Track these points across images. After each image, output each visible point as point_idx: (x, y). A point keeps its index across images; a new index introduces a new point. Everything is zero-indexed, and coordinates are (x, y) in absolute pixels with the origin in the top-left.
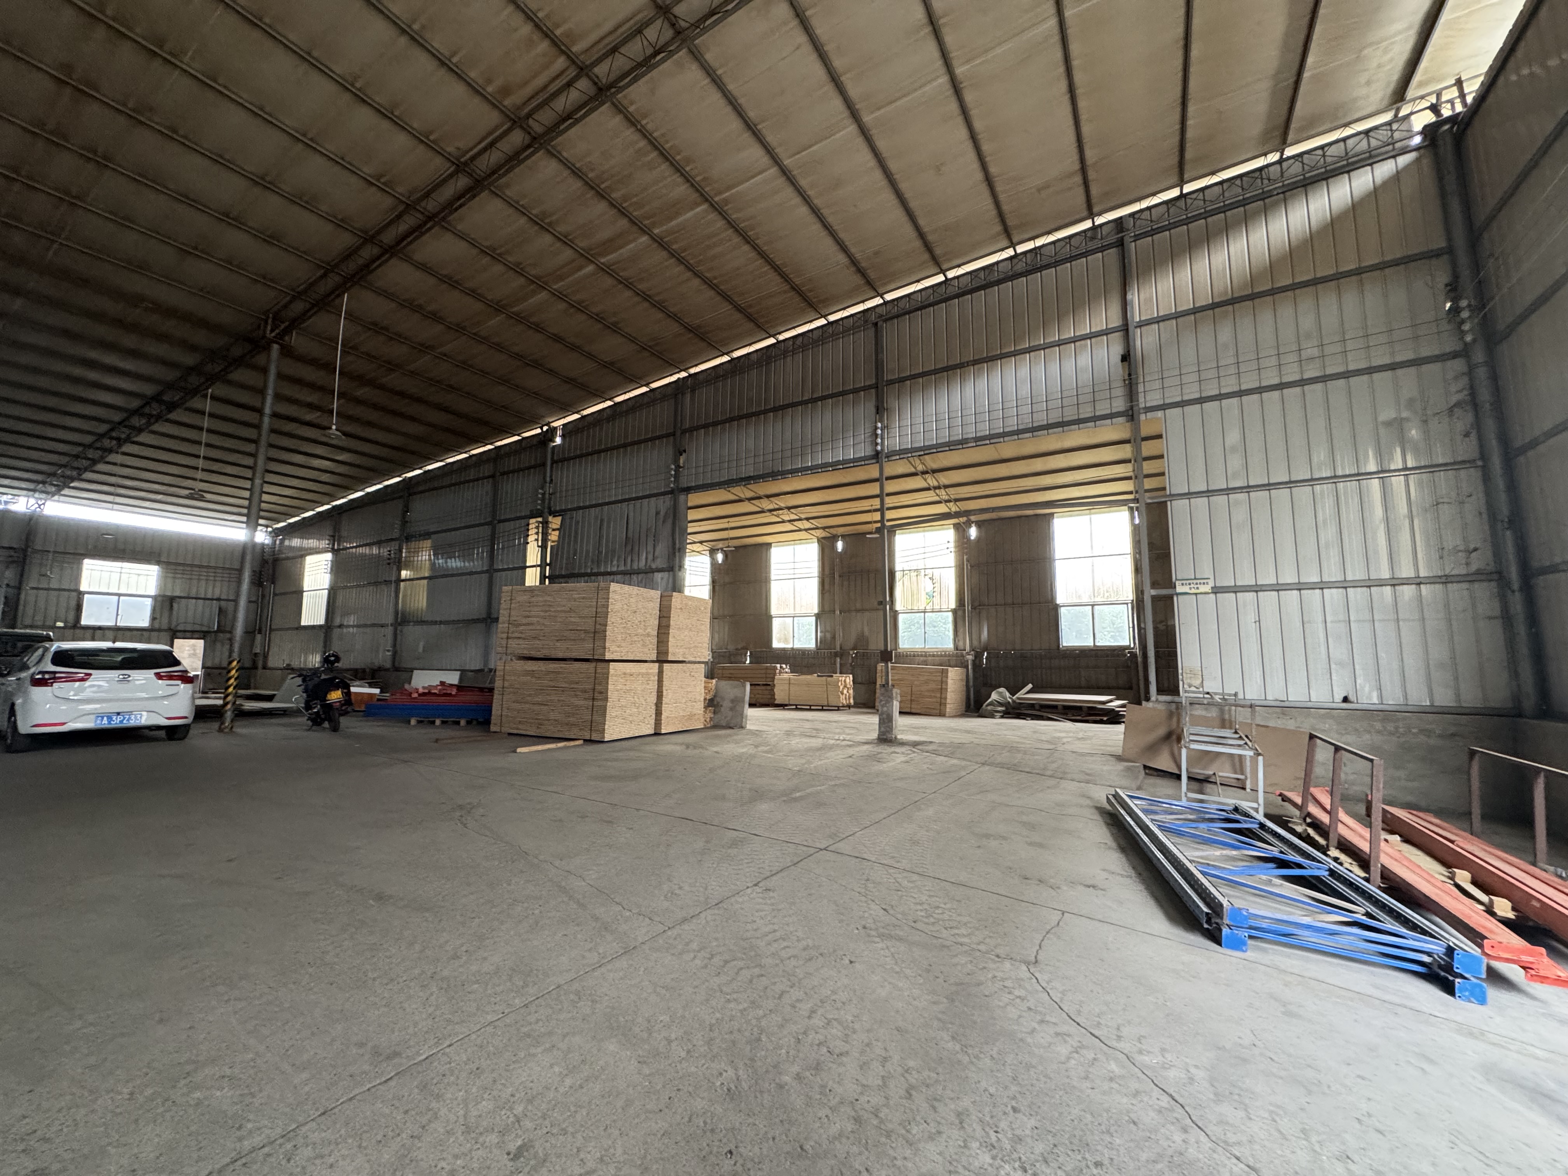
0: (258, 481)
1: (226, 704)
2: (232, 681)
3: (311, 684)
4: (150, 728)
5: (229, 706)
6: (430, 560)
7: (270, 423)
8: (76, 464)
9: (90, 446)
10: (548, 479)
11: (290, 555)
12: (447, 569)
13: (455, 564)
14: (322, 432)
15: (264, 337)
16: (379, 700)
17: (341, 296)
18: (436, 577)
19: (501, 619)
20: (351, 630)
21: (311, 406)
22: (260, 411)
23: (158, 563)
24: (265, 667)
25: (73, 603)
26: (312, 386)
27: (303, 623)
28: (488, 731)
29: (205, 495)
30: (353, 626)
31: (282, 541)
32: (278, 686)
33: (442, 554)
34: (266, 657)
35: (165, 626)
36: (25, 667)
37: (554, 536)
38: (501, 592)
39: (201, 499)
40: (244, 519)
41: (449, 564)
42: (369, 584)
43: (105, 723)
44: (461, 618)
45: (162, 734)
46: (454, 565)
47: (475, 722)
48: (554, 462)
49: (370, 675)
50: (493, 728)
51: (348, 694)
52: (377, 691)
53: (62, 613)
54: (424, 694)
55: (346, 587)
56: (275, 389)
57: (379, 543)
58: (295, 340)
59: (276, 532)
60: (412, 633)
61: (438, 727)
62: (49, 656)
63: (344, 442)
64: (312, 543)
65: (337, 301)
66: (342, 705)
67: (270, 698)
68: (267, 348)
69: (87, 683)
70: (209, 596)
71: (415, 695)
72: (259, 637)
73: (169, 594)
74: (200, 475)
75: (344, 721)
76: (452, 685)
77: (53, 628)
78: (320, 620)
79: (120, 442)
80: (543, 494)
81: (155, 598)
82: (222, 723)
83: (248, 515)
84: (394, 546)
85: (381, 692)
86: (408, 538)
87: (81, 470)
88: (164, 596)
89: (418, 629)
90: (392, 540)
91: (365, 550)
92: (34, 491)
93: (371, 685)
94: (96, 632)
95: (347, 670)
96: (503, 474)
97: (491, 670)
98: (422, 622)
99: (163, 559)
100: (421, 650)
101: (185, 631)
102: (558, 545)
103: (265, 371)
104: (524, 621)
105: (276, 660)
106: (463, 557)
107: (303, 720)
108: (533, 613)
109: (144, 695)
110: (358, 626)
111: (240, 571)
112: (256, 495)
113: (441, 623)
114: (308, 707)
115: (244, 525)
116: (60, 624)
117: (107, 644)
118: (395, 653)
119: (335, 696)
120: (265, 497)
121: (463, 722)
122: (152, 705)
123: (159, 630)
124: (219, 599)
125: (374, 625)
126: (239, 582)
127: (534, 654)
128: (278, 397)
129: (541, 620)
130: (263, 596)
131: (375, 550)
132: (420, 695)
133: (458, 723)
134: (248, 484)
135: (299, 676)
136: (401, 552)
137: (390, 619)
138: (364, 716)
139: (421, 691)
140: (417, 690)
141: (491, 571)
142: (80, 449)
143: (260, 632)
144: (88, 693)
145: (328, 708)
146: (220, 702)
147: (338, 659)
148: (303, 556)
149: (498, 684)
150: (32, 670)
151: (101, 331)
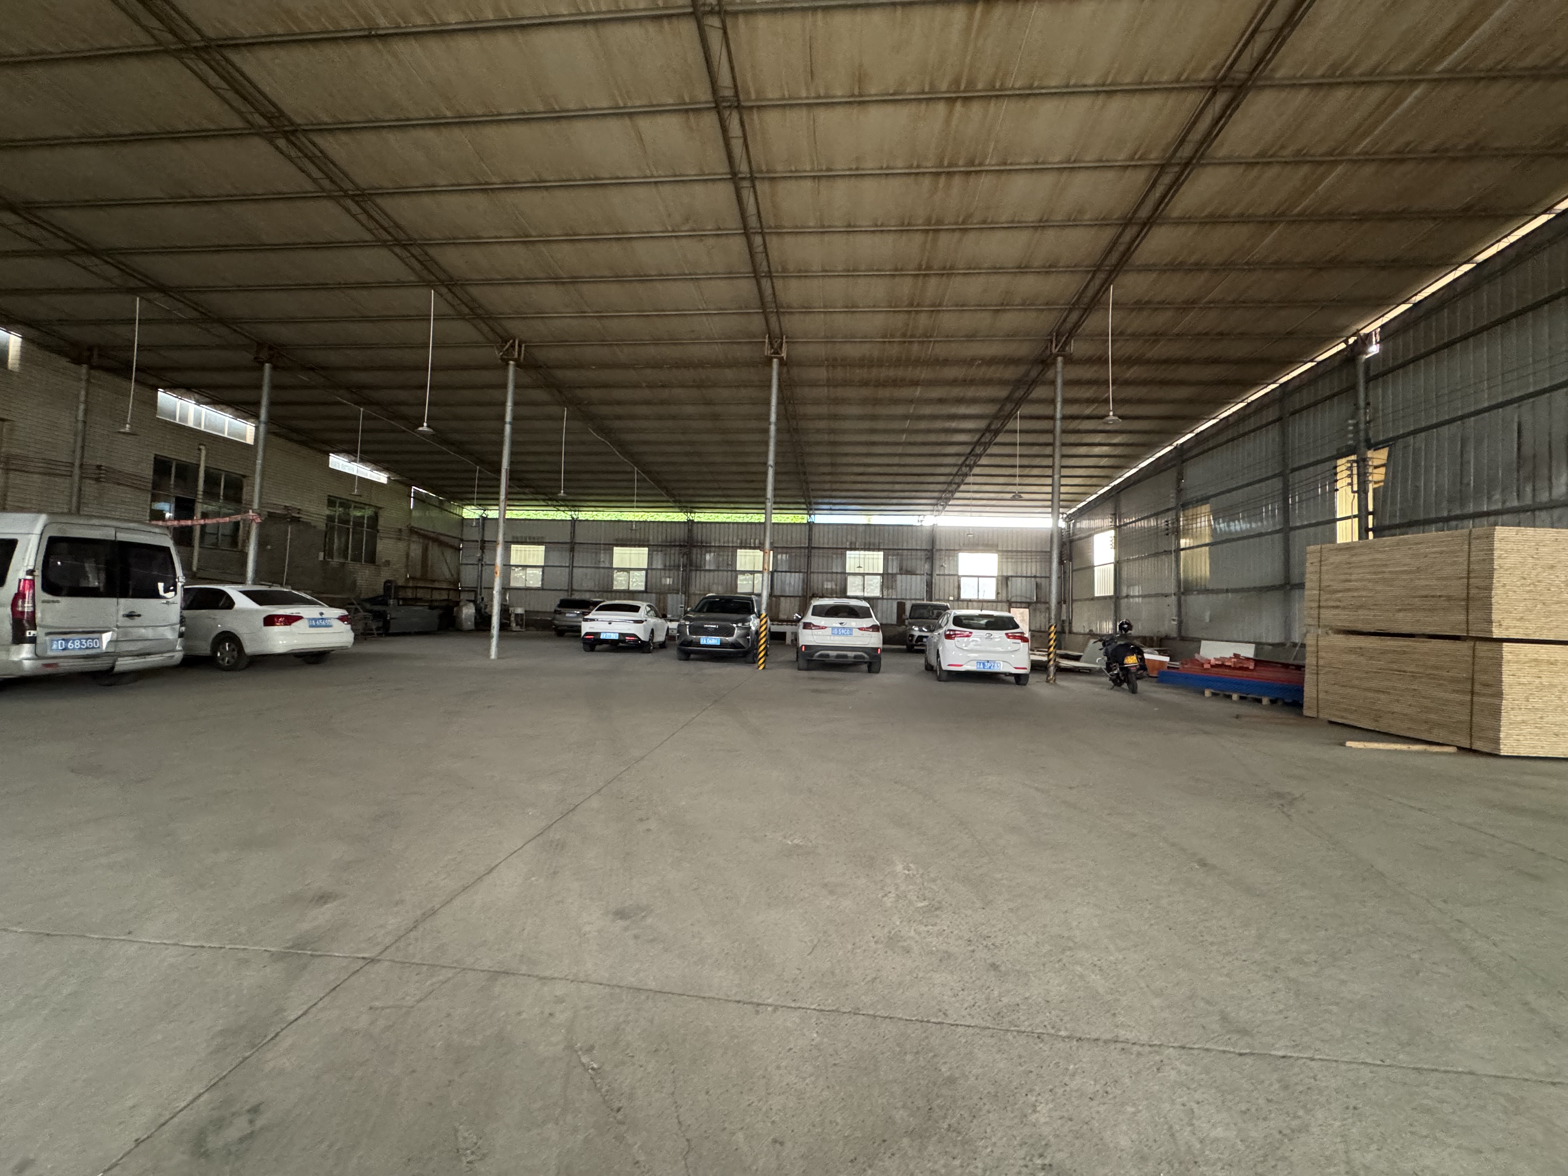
0: (1056, 477)
1: (1049, 661)
2: (1052, 642)
3: (1110, 648)
4: (1006, 674)
5: (1052, 663)
6: (1210, 525)
7: (1061, 426)
8: (950, 489)
9: (956, 475)
10: (1362, 403)
11: (1083, 535)
12: (1230, 533)
13: (1239, 526)
14: (1100, 421)
15: (1051, 354)
16: (1169, 667)
17: (1108, 289)
18: (1218, 542)
19: (1308, 585)
20: (1137, 600)
21: (1090, 401)
22: (1052, 418)
23: (997, 551)
24: (1071, 632)
25: (956, 584)
26: (1090, 383)
27: (1097, 595)
28: (1301, 714)
29: (1022, 495)
30: (1139, 596)
31: (1074, 524)
32: (1083, 649)
33: (1223, 517)
34: (1070, 623)
35: (1004, 599)
36: (940, 627)
37: (1378, 476)
38: (1303, 553)
39: (1021, 499)
40: (1050, 510)
41: (1232, 528)
42: (1150, 556)
43: (981, 669)
44: (1253, 585)
45: (1012, 679)
46: (1238, 528)
47: (1280, 703)
48: (1368, 380)
49: (1160, 643)
50: (1306, 712)
51: (1142, 659)
52: (1166, 659)
53: (951, 592)
54: (1217, 666)
55: (1128, 560)
56: (1062, 396)
57: (1156, 515)
58: (1075, 348)
59: (1069, 518)
60: (1196, 603)
61: (1235, 702)
62: (951, 620)
63: (1121, 424)
64: (1097, 523)
65: (1104, 297)
66: (1138, 670)
67: (1077, 658)
68: (1054, 363)
69: (971, 639)
70: (1029, 574)
71: (1207, 666)
72: (1064, 606)
73: (1005, 574)
74: (1017, 480)
75: (1141, 685)
76: (1248, 659)
77: (948, 601)
78: (1110, 592)
79: (971, 467)
80: (1356, 425)
81: (997, 578)
82: (1048, 676)
83: (1052, 507)
84: (1171, 516)
85: (1171, 660)
86: (1185, 506)
87: (953, 492)
88: (1002, 576)
89: (1202, 597)
90: (1168, 510)
91: (1144, 524)
92: (933, 511)
93: (1161, 653)
94: (969, 602)
95: (1137, 638)
96: (1293, 414)
97: (1295, 645)
98: (1207, 591)
99: (1000, 549)
100: (1207, 620)
101: (1016, 602)
102: (1385, 487)
103: (1053, 383)
104: (1341, 586)
105: (1080, 625)
106: (1249, 518)
107: (1106, 680)
108: (1353, 577)
109: (1000, 649)
110: (1143, 596)
111: (1051, 552)
112: (1056, 489)
113: (1227, 591)
114: (1109, 669)
115: (1050, 515)
116: (951, 598)
117: (977, 612)
118: (1180, 623)
119: (1131, 660)
120: (1063, 489)
121: (1265, 701)
122: (1006, 657)
123: (1001, 602)
124: (1035, 577)
125: (1157, 595)
126: (1051, 562)
127: (1360, 627)
128: (1066, 402)
129: (1370, 585)
130: (1065, 572)
131: (1153, 523)
132: (1212, 666)
133: (1259, 701)
134: (1049, 481)
135: (1100, 641)
136: (1178, 521)
137: (1172, 588)
138: (1158, 682)
139: (1213, 662)
140: (1209, 662)
141: (1286, 530)
142: (951, 477)
143: (1065, 603)
144: (971, 646)
145: (1126, 670)
146: (1045, 659)
147: (1130, 627)
148: (1091, 535)
149: (1310, 661)
150: (945, 629)
151: (956, 392)
